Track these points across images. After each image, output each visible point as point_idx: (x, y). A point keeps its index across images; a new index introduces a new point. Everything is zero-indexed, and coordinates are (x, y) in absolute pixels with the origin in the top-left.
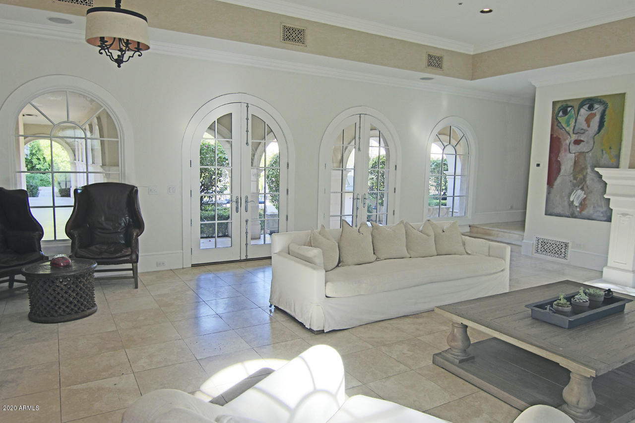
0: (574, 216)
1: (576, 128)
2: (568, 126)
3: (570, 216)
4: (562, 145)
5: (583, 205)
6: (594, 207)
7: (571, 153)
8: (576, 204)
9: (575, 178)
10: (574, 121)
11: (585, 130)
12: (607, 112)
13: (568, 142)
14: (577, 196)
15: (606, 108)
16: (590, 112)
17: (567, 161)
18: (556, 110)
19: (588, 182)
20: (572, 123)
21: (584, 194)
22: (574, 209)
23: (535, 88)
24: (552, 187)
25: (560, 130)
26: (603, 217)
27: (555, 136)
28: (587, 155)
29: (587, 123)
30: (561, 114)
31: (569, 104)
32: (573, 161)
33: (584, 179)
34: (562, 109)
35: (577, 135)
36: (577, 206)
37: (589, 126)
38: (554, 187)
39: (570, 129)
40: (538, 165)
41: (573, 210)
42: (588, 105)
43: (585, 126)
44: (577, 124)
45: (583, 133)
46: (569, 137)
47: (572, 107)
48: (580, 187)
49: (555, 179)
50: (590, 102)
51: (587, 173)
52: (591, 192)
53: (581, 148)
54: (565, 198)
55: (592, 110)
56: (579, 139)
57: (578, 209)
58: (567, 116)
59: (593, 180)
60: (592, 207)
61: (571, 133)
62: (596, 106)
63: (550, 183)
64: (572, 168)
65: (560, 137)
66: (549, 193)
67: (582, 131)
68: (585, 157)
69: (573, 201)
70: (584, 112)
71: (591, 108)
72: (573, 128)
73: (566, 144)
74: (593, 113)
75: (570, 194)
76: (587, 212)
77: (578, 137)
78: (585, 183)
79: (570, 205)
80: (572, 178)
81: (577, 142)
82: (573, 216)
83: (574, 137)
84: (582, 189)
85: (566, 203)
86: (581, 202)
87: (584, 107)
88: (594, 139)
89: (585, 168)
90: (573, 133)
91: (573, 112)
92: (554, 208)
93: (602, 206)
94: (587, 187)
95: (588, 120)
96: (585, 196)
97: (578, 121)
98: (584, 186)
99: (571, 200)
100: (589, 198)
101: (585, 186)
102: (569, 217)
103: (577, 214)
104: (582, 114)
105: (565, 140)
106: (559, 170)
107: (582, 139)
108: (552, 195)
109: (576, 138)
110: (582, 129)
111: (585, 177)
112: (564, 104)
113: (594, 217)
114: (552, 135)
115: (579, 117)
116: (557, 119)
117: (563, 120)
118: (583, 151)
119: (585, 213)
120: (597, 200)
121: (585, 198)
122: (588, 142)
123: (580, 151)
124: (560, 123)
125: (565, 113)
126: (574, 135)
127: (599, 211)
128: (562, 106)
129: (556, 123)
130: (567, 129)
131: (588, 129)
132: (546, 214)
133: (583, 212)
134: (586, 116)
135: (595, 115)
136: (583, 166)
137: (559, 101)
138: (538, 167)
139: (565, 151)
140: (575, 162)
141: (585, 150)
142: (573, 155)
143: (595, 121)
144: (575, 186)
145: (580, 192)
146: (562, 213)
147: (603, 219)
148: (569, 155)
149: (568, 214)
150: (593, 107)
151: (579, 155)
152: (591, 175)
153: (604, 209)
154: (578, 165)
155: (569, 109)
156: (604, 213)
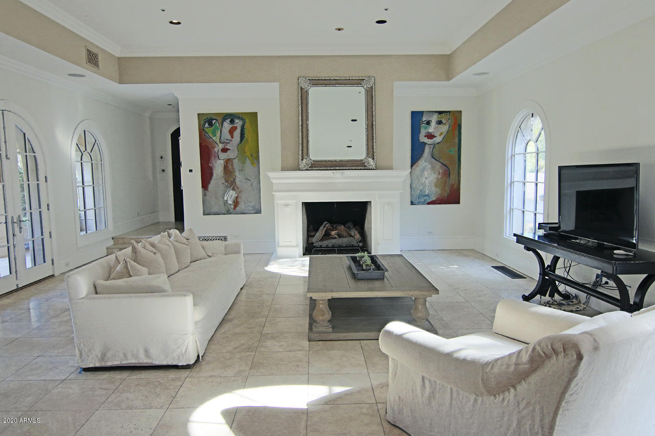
0: (230, 212)
1: (222, 138)
2: (214, 136)
4: (211, 152)
5: (236, 203)
6: (245, 203)
7: (220, 159)
8: (230, 202)
9: (226, 181)
10: (219, 132)
11: (230, 140)
12: (245, 127)
13: (216, 150)
14: (230, 196)
15: (244, 123)
16: (232, 126)
17: (218, 167)
18: (202, 122)
19: (237, 184)
20: (218, 134)
21: (236, 193)
22: (230, 207)
23: (178, 99)
24: (207, 190)
25: (207, 139)
26: (253, 210)
27: (204, 144)
29: (230, 134)
30: (207, 125)
31: (213, 117)
32: (223, 166)
33: (234, 182)
34: (207, 121)
35: (224, 145)
36: (231, 204)
37: (232, 137)
38: (209, 189)
39: (216, 139)
40: (191, 171)
41: (228, 207)
42: (229, 120)
43: (229, 137)
44: (222, 135)
45: (228, 143)
46: (217, 146)
47: (217, 120)
48: (232, 188)
49: (209, 183)
50: (232, 117)
51: (235, 176)
52: (240, 192)
53: (229, 155)
54: (220, 198)
55: (234, 124)
56: (226, 147)
57: (232, 207)
58: (213, 127)
59: (241, 181)
60: (243, 203)
61: (218, 142)
62: (237, 121)
63: (205, 185)
64: (223, 173)
65: (209, 146)
66: (204, 195)
67: (228, 141)
68: (232, 162)
69: (227, 200)
70: (227, 125)
71: (232, 122)
72: (219, 138)
73: (215, 152)
75: (224, 195)
76: (241, 207)
79: (225, 204)
80: (224, 181)
81: (225, 150)
82: (228, 212)
83: (221, 146)
84: (233, 189)
85: (222, 203)
86: (234, 201)
87: (226, 121)
88: (237, 147)
89: (234, 172)
90: (220, 142)
91: (218, 125)
92: (211, 208)
93: (251, 202)
94: (237, 187)
95: (231, 132)
96: (236, 195)
97: (222, 132)
99: (225, 199)
100: (240, 196)
101: (235, 187)
102: (225, 214)
103: (232, 211)
104: (226, 127)
105: (213, 148)
106: (211, 175)
107: (228, 148)
108: (207, 197)
109: (223, 147)
110: (228, 140)
111: (234, 180)
112: (209, 117)
113: (246, 211)
114: (200, 144)
115: (223, 129)
116: (204, 130)
117: (209, 130)
119: (237, 208)
120: (247, 198)
121: (237, 197)
122: (233, 151)
123: (228, 158)
124: (207, 133)
125: (211, 124)
126: (221, 144)
127: (249, 206)
128: (207, 118)
129: (204, 133)
130: (214, 138)
131: (232, 139)
132: (204, 215)
134: (229, 129)
135: (236, 128)
136: (232, 170)
137: (203, 114)
138: (191, 173)
139: (215, 157)
140: (226, 168)
141: (232, 157)
142: (222, 161)
143: (237, 133)
144: (227, 187)
145: (232, 192)
146: (219, 211)
147: (254, 212)
148: (219, 161)
149: (224, 212)
150: (234, 122)
151: (228, 162)
152: (239, 178)
153: (253, 204)
154: (228, 169)
155: (214, 121)
156: (254, 207)
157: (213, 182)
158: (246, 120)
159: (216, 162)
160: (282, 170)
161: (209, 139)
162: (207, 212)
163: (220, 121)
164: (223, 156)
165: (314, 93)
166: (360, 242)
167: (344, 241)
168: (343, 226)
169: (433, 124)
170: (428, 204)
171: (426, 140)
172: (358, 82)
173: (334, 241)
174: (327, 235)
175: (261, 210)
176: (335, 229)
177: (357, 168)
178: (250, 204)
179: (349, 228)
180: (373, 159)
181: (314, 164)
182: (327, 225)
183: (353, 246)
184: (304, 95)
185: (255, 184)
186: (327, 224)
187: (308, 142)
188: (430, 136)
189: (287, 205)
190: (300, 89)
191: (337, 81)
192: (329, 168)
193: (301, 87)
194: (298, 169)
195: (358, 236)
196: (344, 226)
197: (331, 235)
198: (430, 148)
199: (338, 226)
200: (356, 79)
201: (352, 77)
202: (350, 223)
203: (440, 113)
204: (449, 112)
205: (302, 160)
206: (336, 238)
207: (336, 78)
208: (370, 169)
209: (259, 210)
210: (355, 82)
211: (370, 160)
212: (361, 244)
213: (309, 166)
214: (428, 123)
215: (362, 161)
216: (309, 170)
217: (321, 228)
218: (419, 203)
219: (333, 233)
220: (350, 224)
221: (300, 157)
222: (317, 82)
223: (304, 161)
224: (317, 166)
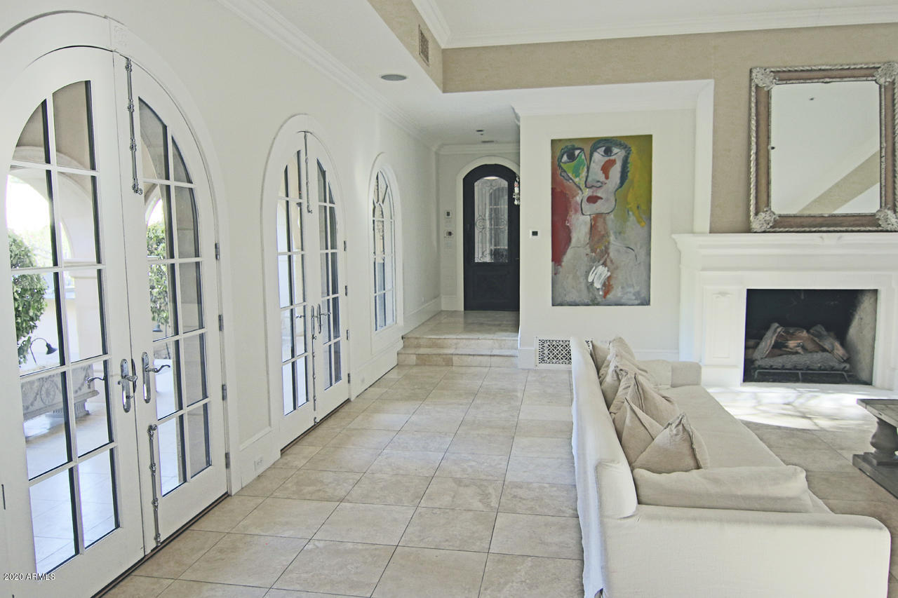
0: (596, 302)
1: (589, 179)
2: (576, 176)
3: (590, 303)
4: (570, 203)
5: (607, 287)
6: (622, 288)
7: (583, 214)
8: (598, 285)
9: (593, 250)
10: (585, 169)
11: (602, 183)
12: (630, 160)
13: (578, 199)
14: (598, 275)
15: (629, 154)
16: (607, 159)
17: (580, 226)
18: (558, 154)
19: (611, 255)
20: (584, 174)
21: (608, 271)
22: (596, 293)
23: (517, 118)
24: (560, 265)
25: (565, 181)
26: (635, 299)
27: (559, 190)
28: (608, 217)
29: (604, 173)
30: (565, 158)
31: (577, 146)
32: (589, 226)
33: (606, 251)
34: (567, 151)
35: (591, 190)
36: (599, 289)
37: (607, 177)
38: (563, 264)
39: (579, 181)
40: (535, 233)
41: (593, 294)
42: (604, 148)
43: (601, 177)
44: (590, 174)
45: (600, 187)
46: (580, 192)
47: (582, 150)
48: (601, 262)
49: (564, 253)
50: (607, 144)
51: (609, 243)
52: (617, 268)
53: (599, 207)
54: (581, 280)
55: (610, 156)
56: (595, 194)
57: (601, 293)
58: (575, 162)
59: (619, 251)
60: (620, 287)
61: (583, 186)
62: (615, 150)
63: (557, 257)
64: (588, 236)
65: (567, 192)
66: (555, 274)
67: (599, 184)
68: (604, 219)
69: (592, 283)
70: (599, 158)
71: (608, 152)
72: (584, 179)
73: (576, 202)
74: (612, 160)
75: (587, 273)
76: (616, 293)
77: (593, 192)
78: (608, 254)
79: (588, 288)
80: (588, 251)
81: (593, 199)
82: (594, 303)
83: (587, 193)
84: (604, 264)
85: (583, 286)
86: (605, 283)
87: (598, 150)
88: (615, 194)
89: (607, 235)
90: (586, 186)
91: (583, 157)
92: (565, 295)
93: (633, 286)
94: (611, 261)
95: (606, 169)
96: (609, 274)
97: (591, 170)
98: (606, 259)
99: (590, 280)
100: (615, 276)
101: (608, 260)
102: (588, 305)
103: (599, 299)
104: (597, 160)
105: (574, 196)
106: (569, 240)
107: (599, 195)
108: (559, 276)
109: (590, 194)
110: (598, 181)
111: (607, 248)
112: (569, 144)
113: (623, 301)
114: (553, 190)
115: (593, 165)
116: (560, 166)
117: (568, 167)
118: (602, 212)
119: (610, 296)
120: (626, 278)
121: (609, 277)
122: (607, 200)
123: (597, 212)
124: (565, 171)
125: (572, 157)
126: (587, 190)
127: (630, 292)
128: (567, 147)
129: (559, 172)
130: (577, 180)
131: (607, 181)
132: (553, 305)
133: (608, 296)
134: (603, 163)
136: (603, 233)
137: (560, 140)
138: (535, 237)
139: (576, 211)
140: (593, 228)
141: (604, 210)
142: (588, 218)
143: (616, 171)
144: (593, 260)
145: (601, 269)
146: (578, 300)
147: (637, 302)
148: (582, 218)
149: (586, 301)
150: (611, 152)
151: (597, 218)
152: (615, 244)
153: (637, 288)
154: (596, 231)
155: (577, 152)
156: (637, 294)
157: (570, 253)
158: (632, 149)
159: (578, 219)
160: (710, 233)
161: (568, 181)
162: (559, 300)
163: (587, 150)
164: (590, 209)
165: (781, 94)
166: (845, 361)
167: (817, 359)
168: (805, 332)
172: (867, 73)
173: (794, 358)
174: (779, 347)
175: (649, 301)
176: (792, 336)
177: (863, 229)
178: (631, 290)
179: (820, 336)
180: (895, 212)
181: (781, 222)
182: (779, 330)
183: (832, 369)
184: (763, 99)
186: (778, 327)
187: (768, 183)
189: (723, 294)
190: (753, 89)
191: (825, 73)
192: (807, 229)
193: (757, 86)
194: (749, 230)
195: (839, 351)
196: (808, 332)
197: (787, 347)
199: (796, 330)
200: (861, 68)
201: (854, 64)
202: (819, 325)
205: (756, 214)
206: (797, 353)
207: (823, 68)
208: (887, 231)
209: (647, 298)
210: (863, 72)
211: (890, 213)
212: (848, 366)
213: (771, 224)
215: (873, 215)
216: (769, 232)
217: (769, 333)
219: (792, 344)
220: (820, 328)
221: (752, 208)
222: (786, 76)
223: (762, 215)
224: (784, 224)
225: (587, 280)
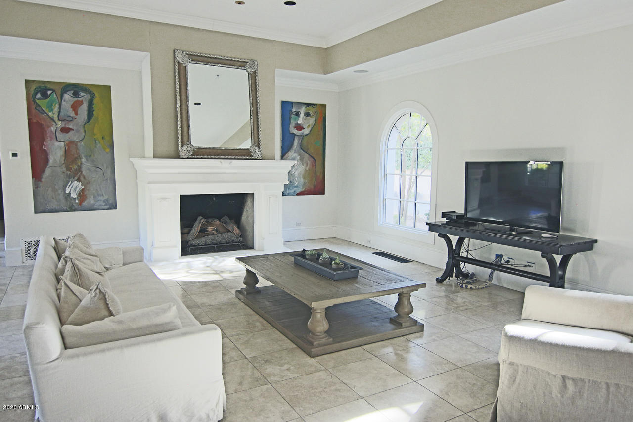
0: (73, 209)
1: (62, 114)
2: (50, 112)
3: (69, 210)
4: (46, 131)
5: (82, 196)
6: (94, 197)
7: (58, 141)
8: (74, 195)
9: (68, 169)
10: (57, 106)
11: (72, 118)
12: (95, 102)
13: (53, 129)
14: (74, 188)
15: (93, 98)
16: (76, 99)
17: (56, 150)
18: (32, 92)
19: (84, 172)
20: (56, 109)
21: (82, 185)
22: (73, 202)
24: (41, 181)
25: (40, 114)
26: (105, 205)
27: (34, 121)
28: (79, 144)
29: (74, 110)
30: (39, 96)
31: (49, 86)
32: (64, 150)
33: (79, 169)
34: (40, 90)
35: (64, 123)
36: (75, 198)
37: (76, 114)
38: (43, 180)
39: (54, 114)
40: (15, 155)
41: (70, 203)
42: (72, 92)
43: (73, 114)
44: (62, 110)
45: (71, 120)
46: (54, 123)
47: (54, 91)
48: (76, 178)
49: (43, 171)
50: (76, 89)
51: (81, 163)
52: (89, 182)
53: (71, 136)
54: (60, 192)
55: (78, 98)
56: (67, 126)
57: (77, 202)
58: (48, 100)
59: (89, 169)
60: (92, 197)
61: (56, 119)
63: (37, 174)
64: (63, 158)
66: (36, 187)
67: (71, 119)
68: (76, 146)
69: (70, 194)
70: (69, 98)
71: (76, 94)
72: (57, 114)
73: (52, 131)
74: (80, 101)
75: (65, 187)
77: (65, 124)
78: (82, 172)
79: (66, 198)
80: (64, 169)
81: (65, 130)
82: (72, 209)
83: (60, 124)
84: (79, 180)
85: (61, 197)
86: (80, 194)
87: (68, 93)
88: (84, 127)
89: (80, 158)
90: (59, 119)
91: (55, 96)
92: (46, 204)
93: (103, 196)
94: (84, 177)
95: (75, 107)
96: (83, 187)
97: (62, 106)
98: (80, 176)
99: (67, 192)
100: (88, 188)
101: (81, 176)
102: (66, 211)
103: (76, 206)
104: (67, 100)
105: (49, 127)
106: (47, 161)
107: (71, 127)
108: (41, 189)
109: (63, 126)
110: (70, 116)
111: (80, 168)
112: (42, 85)
113: (96, 207)
114: (29, 120)
115: (63, 103)
116: (35, 102)
117: (43, 104)
118: (74, 140)
119: (85, 204)
120: (97, 190)
121: (83, 189)
122: (78, 131)
123: (69, 139)
124: (39, 106)
125: (45, 96)
126: (60, 122)
127: (101, 200)
128: (40, 87)
129: (34, 107)
130: (51, 114)
131: (76, 117)
132: (36, 213)
133: (84, 204)
134: (72, 103)
135: (81, 103)
136: (76, 156)
137: (34, 81)
138: (15, 158)
139: (51, 139)
140: (66, 152)
141: (75, 138)
142: (63, 144)
143: (84, 109)
144: (69, 177)
145: (76, 183)
146: (57, 208)
147: (108, 207)
148: (57, 144)
149: (65, 208)
150: (79, 95)
151: (70, 144)
152: (86, 165)
153: (106, 197)
154: (70, 154)
155: (49, 92)
156: (106, 201)
157: (48, 171)
158: (96, 94)
159: (53, 145)
160: (154, 158)
161: (43, 114)
163: (58, 91)
164: (63, 137)
166: (240, 237)
167: (225, 237)
168: (218, 222)
169: (302, 115)
170: (298, 195)
171: (295, 131)
172: (242, 64)
173: (212, 237)
174: (203, 231)
175: (116, 206)
176: (210, 224)
177: (243, 157)
178: (101, 198)
179: (226, 223)
180: (259, 148)
181: (197, 152)
182: (202, 221)
183: (233, 242)
184: (182, 72)
185: (109, 172)
186: (202, 219)
187: (189, 126)
188: (299, 127)
189: (164, 199)
190: (176, 63)
191: (218, 61)
192: (213, 157)
193: (178, 62)
194: (178, 157)
195: (237, 231)
196: (220, 221)
197: (207, 231)
198: (299, 140)
199: (214, 220)
200: (238, 61)
201: (235, 58)
202: (225, 216)
203: (308, 105)
204: (316, 105)
205: (182, 146)
206: (213, 234)
207: (217, 57)
208: (256, 159)
209: (114, 205)
210: (239, 64)
211: (256, 148)
212: (241, 239)
213: (191, 153)
214: (298, 114)
215: (248, 150)
216: (191, 158)
217: (196, 223)
218: (289, 195)
219: (210, 229)
220: (226, 218)
221: (180, 142)
222: (197, 59)
223: (185, 148)
224: (201, 153)
225: (65, 192)
